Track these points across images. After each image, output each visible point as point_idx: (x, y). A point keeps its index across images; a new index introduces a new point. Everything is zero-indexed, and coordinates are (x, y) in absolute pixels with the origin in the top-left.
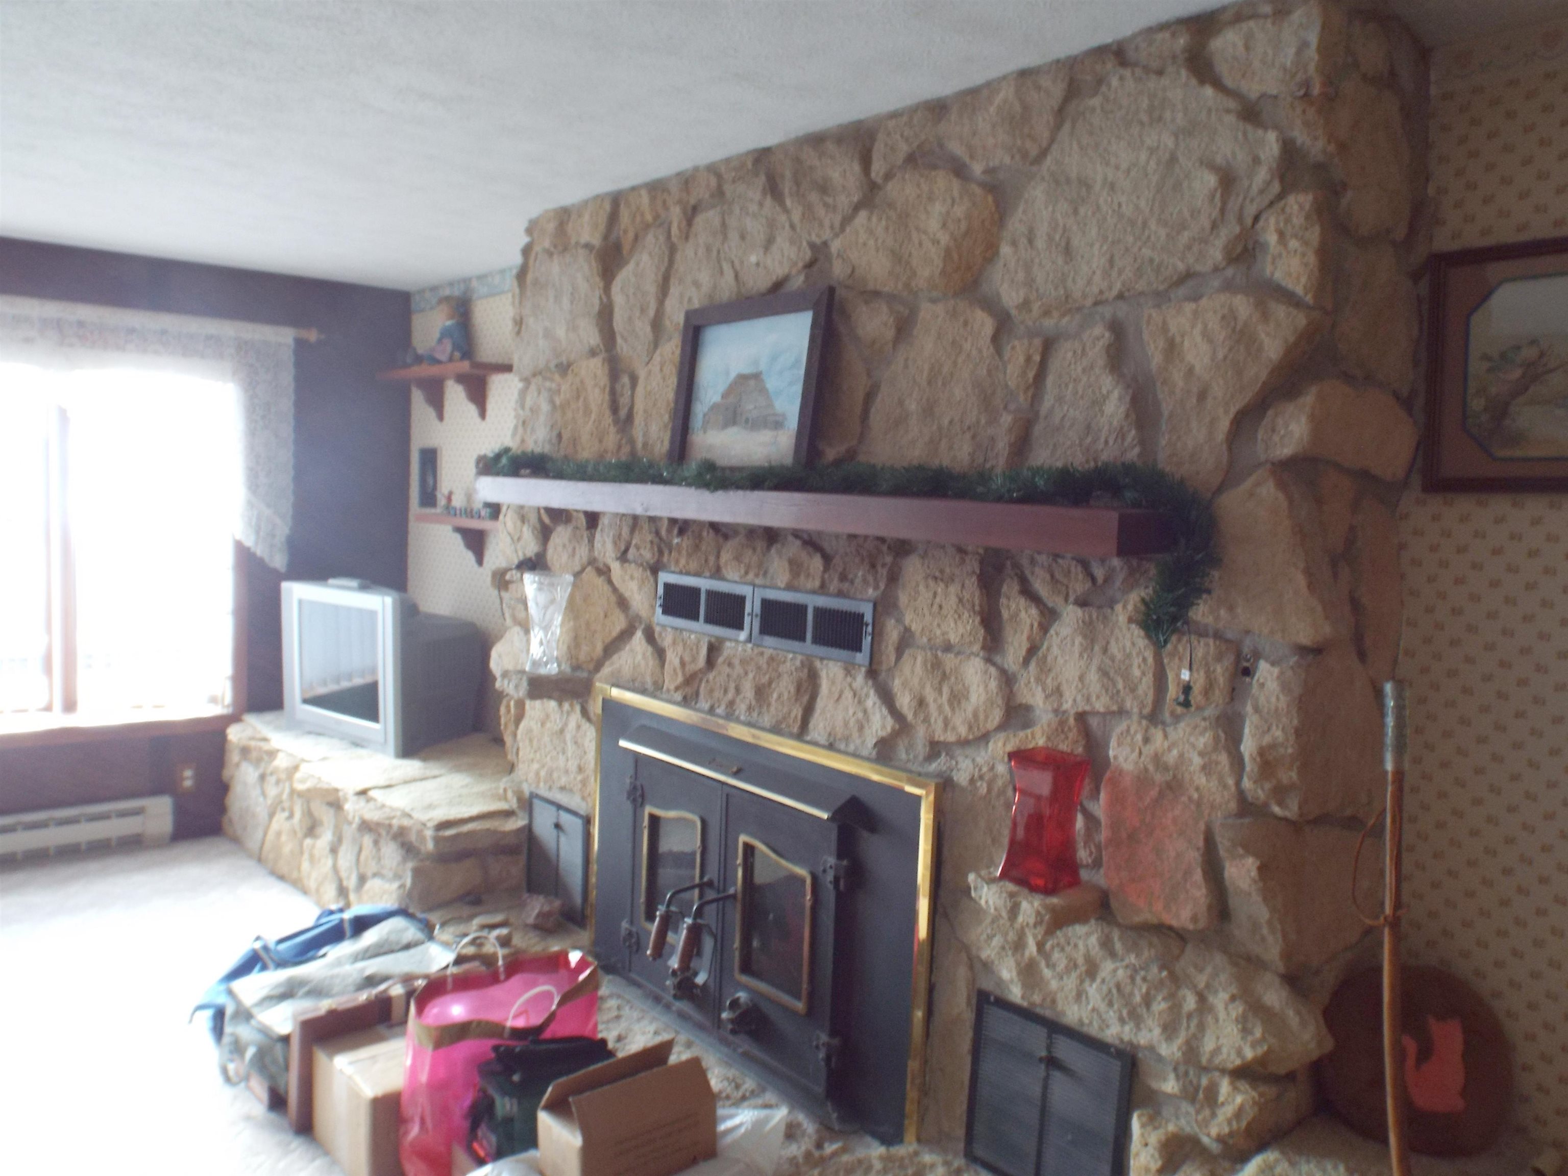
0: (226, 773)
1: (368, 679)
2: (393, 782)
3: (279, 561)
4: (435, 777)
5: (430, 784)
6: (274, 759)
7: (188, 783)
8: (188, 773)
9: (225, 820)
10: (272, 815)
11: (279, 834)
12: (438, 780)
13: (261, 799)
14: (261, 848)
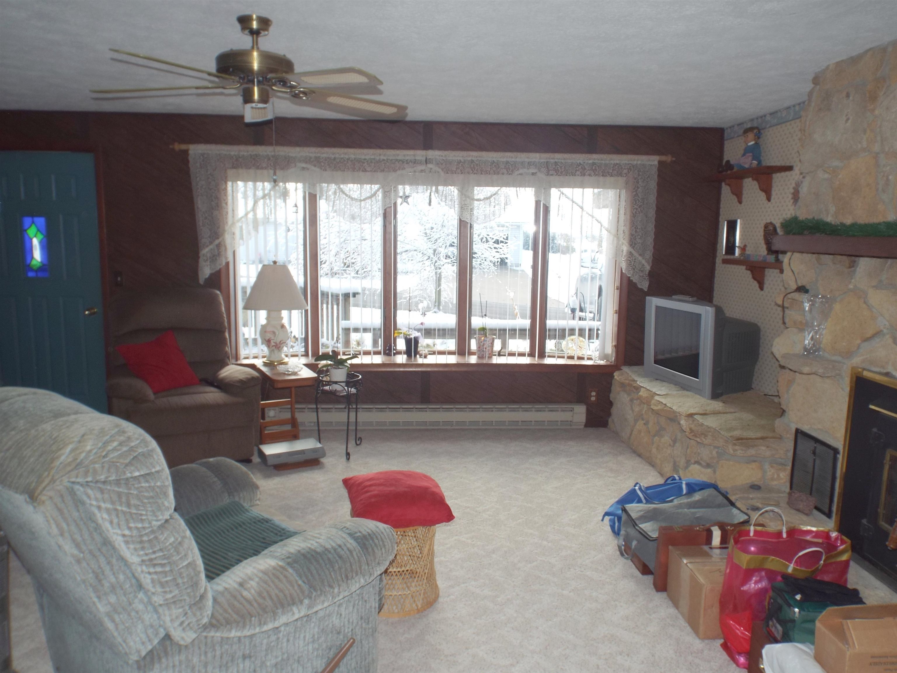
0: (612, 396)
1: (694, 352)
2: (708, 412)
3: (644, 285)
4: (731, 413)
5: (729, 416)
6: (639, 392)
7: (593, 399)
8: (594, 394)
9: (610, 420)
10: (636, 421)
11: (640, 431)
12: (735, 414)
13: (631, 412)
14: (629, 438)
